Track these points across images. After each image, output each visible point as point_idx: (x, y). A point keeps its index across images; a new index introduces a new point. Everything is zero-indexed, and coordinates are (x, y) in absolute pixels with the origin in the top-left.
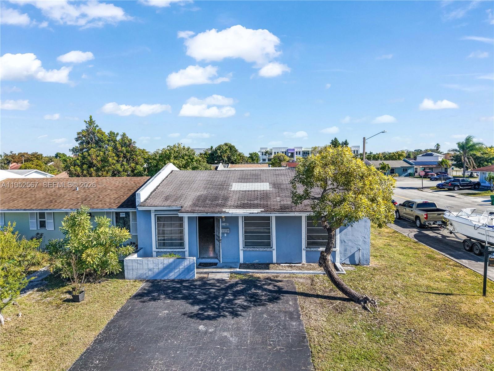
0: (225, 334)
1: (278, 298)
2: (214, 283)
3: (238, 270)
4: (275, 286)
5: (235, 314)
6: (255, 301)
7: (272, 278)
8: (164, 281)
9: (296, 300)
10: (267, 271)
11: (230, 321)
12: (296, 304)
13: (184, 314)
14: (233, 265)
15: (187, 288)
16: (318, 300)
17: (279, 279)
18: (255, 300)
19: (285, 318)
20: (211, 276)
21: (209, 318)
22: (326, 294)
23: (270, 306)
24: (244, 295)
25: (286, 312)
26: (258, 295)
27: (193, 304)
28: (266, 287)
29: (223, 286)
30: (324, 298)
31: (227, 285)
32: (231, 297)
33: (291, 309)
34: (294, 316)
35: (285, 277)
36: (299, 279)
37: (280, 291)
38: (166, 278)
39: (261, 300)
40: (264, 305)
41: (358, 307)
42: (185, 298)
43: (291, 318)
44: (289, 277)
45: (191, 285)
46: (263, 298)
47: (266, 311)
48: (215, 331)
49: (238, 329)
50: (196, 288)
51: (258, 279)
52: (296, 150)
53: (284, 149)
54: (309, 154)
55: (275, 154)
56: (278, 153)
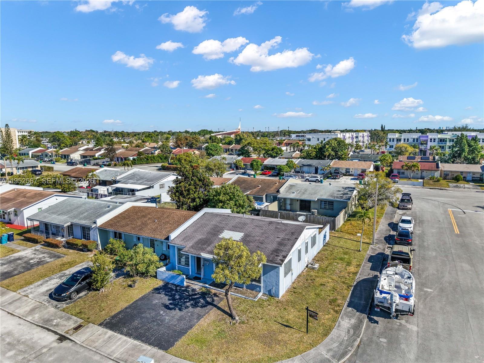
0: (167, 318)
1: (206, 307)
2: (189, 291)
3: (208, 286)
4: (213, 299)
5: (180, 310)
6: (194, 305)
7: (217, 294)
8: (172, 284)
9: (211, 310)
10: (220, 290)
11: (175, 312)
12: (208, 312)
13: (162, 304)
15: (176, 290)
21: (169, 309)
22: (227, 311)
23: (198, 309)
24: (193, 301)
25: (199, 314)
27: (170, 300)
28: (208, 299)
29: (191, 293)
31: (194, 293)
32: (188, 301)
33: (203, 314)
34: (200, 317)
37: (211, 303)
39: (198, 305)
40: (196, 308)
41: (229, 321)
42: (170, 296)
43: (197, 318)
45: (179, 289)
46: (200, 304)
47: (193, 311)
48: (165, 315)
49: (173, 317)
50: (180, 292)
51: (209, 293)
52: (430, 137)
53: (416, 136)
54: (446, 141)
55: (405, 141)
56: (408, 139)
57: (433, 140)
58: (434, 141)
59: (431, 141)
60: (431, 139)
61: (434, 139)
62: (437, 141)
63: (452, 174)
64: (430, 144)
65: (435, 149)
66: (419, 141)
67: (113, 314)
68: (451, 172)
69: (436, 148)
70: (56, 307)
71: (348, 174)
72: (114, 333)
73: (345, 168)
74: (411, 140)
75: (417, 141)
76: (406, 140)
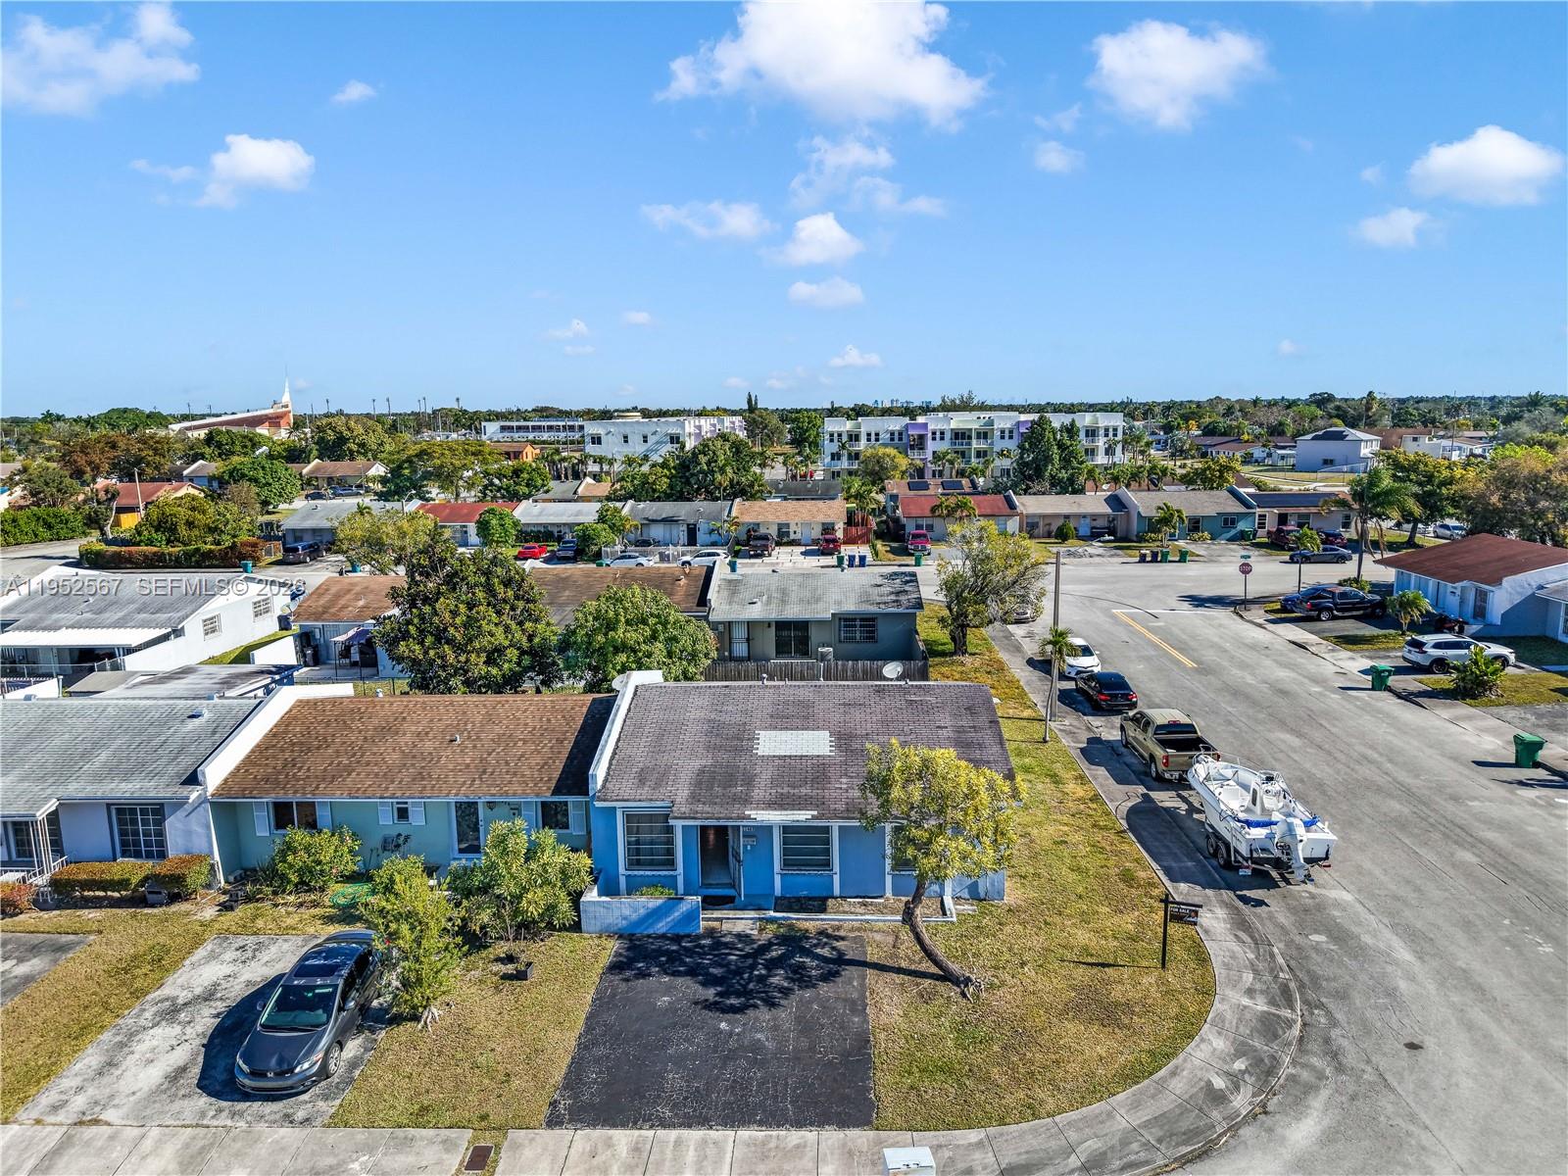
0: (759, 1036)
1: (837, 974)
2: (733, 943)
3: (772, 913)
4: (834, 948)
5: (771, 1004)
6: (799, 980)
7: (830, 931)
8: (649, 936)
9: (864, 978)
10: (823, 916)
11: (764, 1014)
12: (863, 985)
13: (696, 1003)
14: (762, 902)
15: (689, 952)
16: (898, 978)
17: (842, 933)
18: (801, 978)
19: (844, 1011)
20: (726, 927)
21: (733, 1010)
22: (913, 967)
23: (824, 989)
24: (783, 968)
25: (845, 1000)
26: (805, 968)
27: (704, 984)
28: (818, 951)
29: (748, 949)
30: (909, 975)
31: (755, 946)
32: (763, 972)
33: (855, 995)
34: (858, 1007)
35: (852, 930)
36: (875, 935)
37: (841, 960)
38: (651, 931)
39: (809, 977)
40: (814, 986)
41: (953, 992)
42: (692, 972)
43: (854, 1011)
44: (859, 929)
45: (696, 947)
46: (814, 972)
47: (817, 999)
48: (744, 1031)
49: (776, 1028)
50: (706, 954)
51: (805, 935)
52: (931, 427)
53: (896, 424)
54: (970, 437)
55: (869, 440)
56: (877, 434)
57: (938, 435)
58: (942, 439)
59: (934, 439)
60: (934, 433)
61: (942, 433)
62: (948, 436)
63: (1047, 521)
64: (931, 446)
65: (948, 461)
66: (905, 440)
67: (558, 1076)
68: (1044, 516)
69: (949, 457)
70: (288, 1119)
71: (785, 540)
72: (636, 1133)
73: (772, 523)
74: (885, 437)
75: (900, 439)
76: (873, 437)
